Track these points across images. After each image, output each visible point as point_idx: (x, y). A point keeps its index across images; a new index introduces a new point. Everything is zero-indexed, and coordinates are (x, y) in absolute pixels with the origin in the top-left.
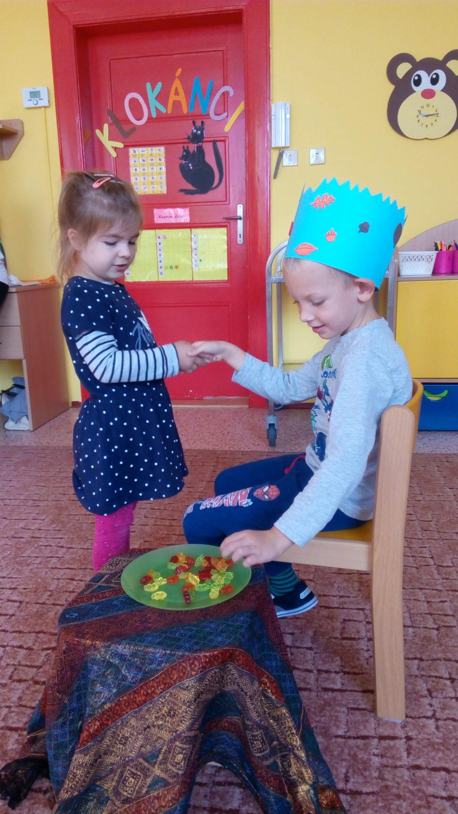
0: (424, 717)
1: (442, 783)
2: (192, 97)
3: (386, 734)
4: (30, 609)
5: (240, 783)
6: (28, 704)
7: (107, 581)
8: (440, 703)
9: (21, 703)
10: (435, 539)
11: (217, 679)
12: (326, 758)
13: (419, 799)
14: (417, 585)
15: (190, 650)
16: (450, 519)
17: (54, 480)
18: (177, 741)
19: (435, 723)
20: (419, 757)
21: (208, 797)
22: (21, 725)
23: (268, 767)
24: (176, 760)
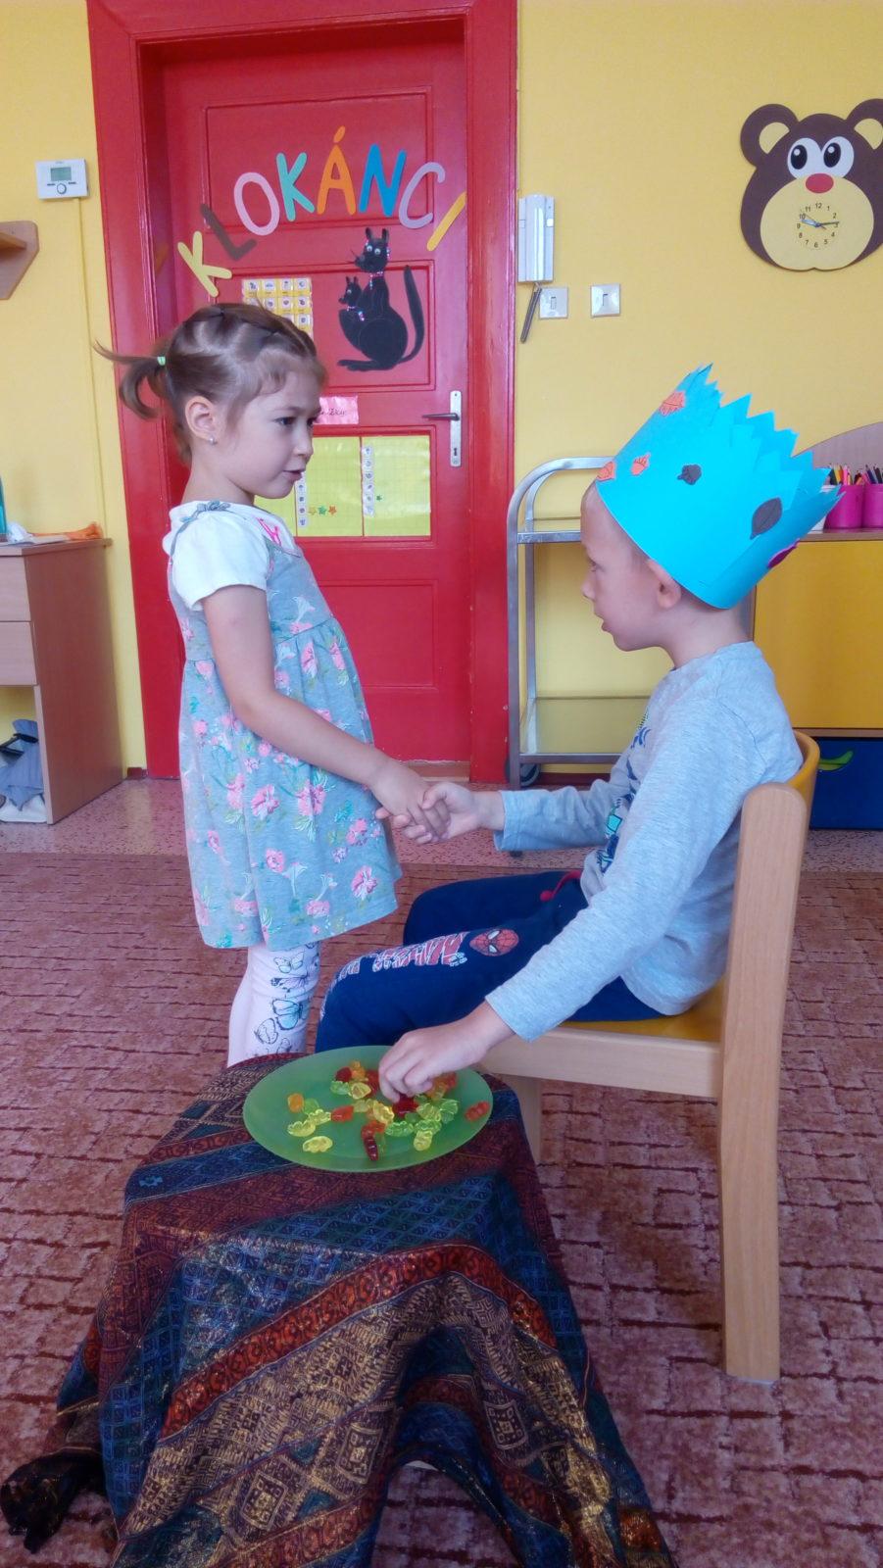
0: (815, 1375)
1: (850, 1501)
2: (366, 183)
3: (743, 1407)
4: (57, 1167)
5: (468, 1501)
6: (58, 1351)
7: (216, 1116)
8: (844, 1348)
9: (43, 1349)
10: (829, 1037)
11: (431, 1304)
12: (633, 1454)
13: (808, 1531)
14: (798, 1124)
15: (381, 1248)
16: (859, 998)
17: (96, 919)
18: (354, 1421)
19: (835, 1386)
20: (807, 1452)
21: (408, 1527)
22: (44, 1392)
23: (525, 1470)
24: (352, 1459)
